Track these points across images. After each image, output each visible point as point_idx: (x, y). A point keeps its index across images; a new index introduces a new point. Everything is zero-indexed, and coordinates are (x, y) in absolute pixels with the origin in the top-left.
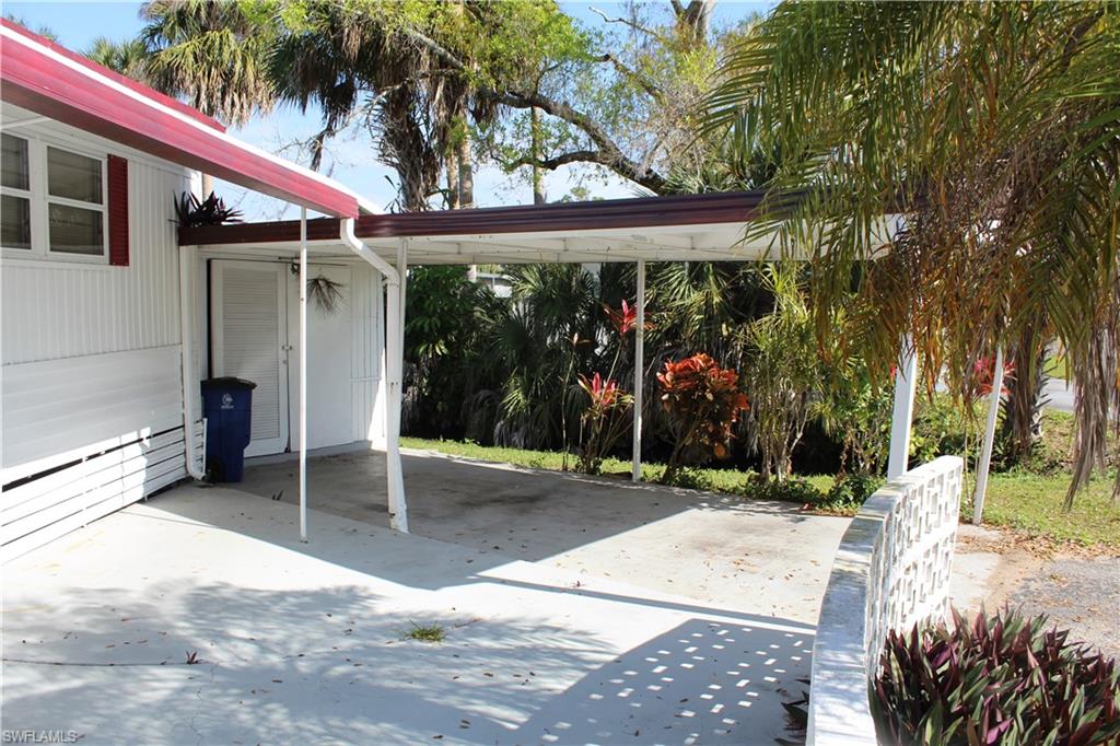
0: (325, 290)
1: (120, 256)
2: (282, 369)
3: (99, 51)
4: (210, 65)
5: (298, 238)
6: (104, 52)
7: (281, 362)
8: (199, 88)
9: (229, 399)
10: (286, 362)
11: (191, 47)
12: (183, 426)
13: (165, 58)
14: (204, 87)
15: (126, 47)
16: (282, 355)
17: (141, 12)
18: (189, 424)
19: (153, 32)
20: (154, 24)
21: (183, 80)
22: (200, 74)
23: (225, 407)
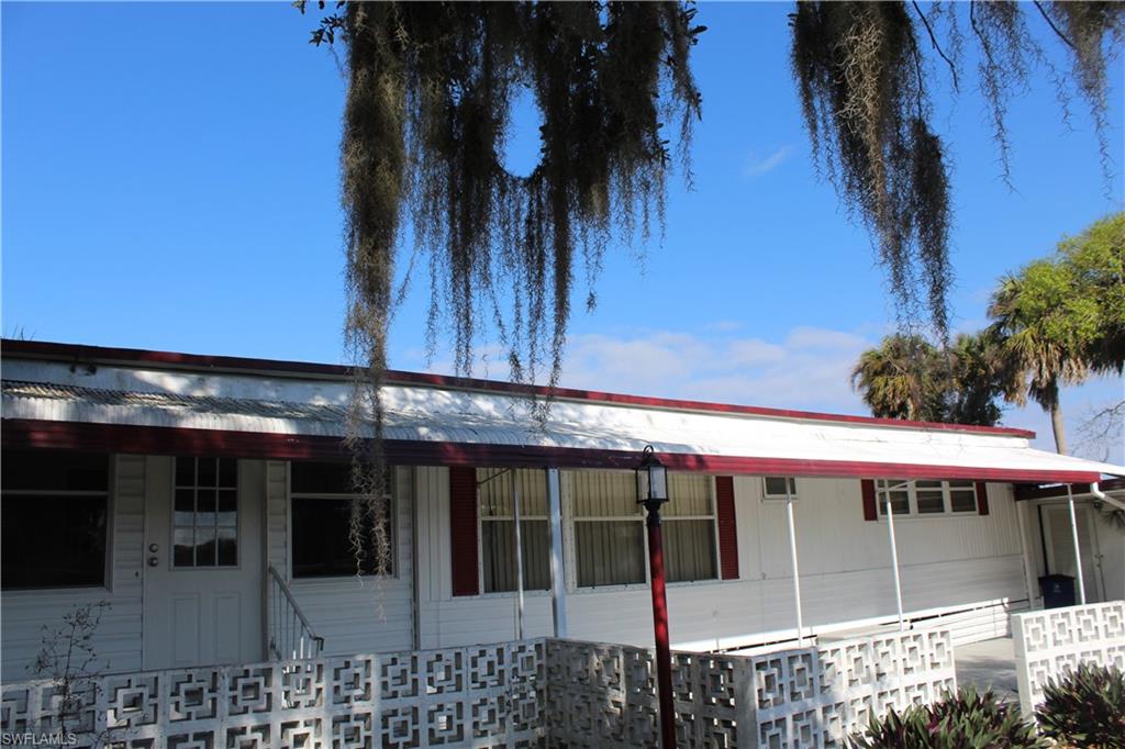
1: (984, 511)
2: (1097, 569)
3: (960, 344)
4: (1047, 341)
5: (1067, 494)
6: (965, 345)
7: (1095, 566)
8: (1040, 362)
9: (1057, 586)
10: (1099, 566)
11: (1029, 334)
12: (1028, 600)
13: (1010, 344)
14: (1044, 360)
15: (981, 337)
16: (1096, 561)
17: (988, 313)
18: (1032, 600)
19: (1000, 325)
20: (998, 320)
21: (1027, 360)
22: (1040, 351)
23: (1055, 591)
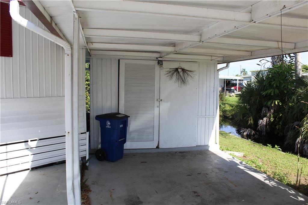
0: (181, 74)
10: (159, 107)
16: (157, 103)
